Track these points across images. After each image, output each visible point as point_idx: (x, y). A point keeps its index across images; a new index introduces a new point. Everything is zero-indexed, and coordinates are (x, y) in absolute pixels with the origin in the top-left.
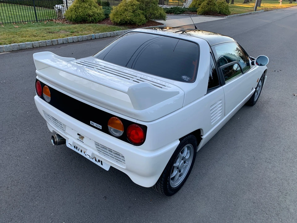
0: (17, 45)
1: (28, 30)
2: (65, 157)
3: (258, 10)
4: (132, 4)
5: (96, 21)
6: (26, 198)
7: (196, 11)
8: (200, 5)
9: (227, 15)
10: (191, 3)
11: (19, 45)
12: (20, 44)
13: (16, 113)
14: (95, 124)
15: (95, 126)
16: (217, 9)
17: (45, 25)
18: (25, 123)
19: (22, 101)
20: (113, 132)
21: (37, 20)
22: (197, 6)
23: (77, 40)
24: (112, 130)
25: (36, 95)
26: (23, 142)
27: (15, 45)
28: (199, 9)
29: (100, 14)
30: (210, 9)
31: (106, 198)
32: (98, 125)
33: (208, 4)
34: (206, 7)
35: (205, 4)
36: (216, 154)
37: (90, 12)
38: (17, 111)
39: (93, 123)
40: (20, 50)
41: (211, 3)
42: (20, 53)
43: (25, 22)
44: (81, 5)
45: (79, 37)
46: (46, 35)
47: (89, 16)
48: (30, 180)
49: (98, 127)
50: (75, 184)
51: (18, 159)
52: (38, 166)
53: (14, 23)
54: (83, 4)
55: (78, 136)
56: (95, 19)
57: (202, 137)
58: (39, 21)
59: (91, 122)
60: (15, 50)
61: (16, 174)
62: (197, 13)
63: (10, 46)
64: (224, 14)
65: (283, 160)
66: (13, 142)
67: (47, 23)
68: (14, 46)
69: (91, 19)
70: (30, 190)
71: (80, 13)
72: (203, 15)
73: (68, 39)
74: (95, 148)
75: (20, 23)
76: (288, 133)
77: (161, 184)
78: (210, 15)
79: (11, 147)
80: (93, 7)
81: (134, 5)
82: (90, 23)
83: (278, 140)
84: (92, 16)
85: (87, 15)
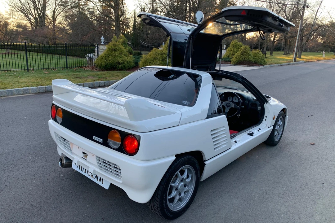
0: (43, 87)
1: (56, 75)
2: (71, 183)
3: (297, 61)
4: (162, 53)
5: (125, 68)
6: (26, 215)
7: (230, 61)
8: (234, 55)
9: (263, 65)
10: (225, 53)
11: (45, 88)
12: (46, 86)
13: (31, 144)
14: (97, 138)
15: (97, 140)
16: (252, 59)
17: (74, 72)
18: (38, 152)
19: (38, 134)
20: (112, 145)
21: (67, 67)
22: (231, 56)
23: (104, 85)
24: (111, 142)
25: (50, 119)
26: (32, 168)
27: (42, 87)
28: (233, 59)
29: (130, 62)
30: (244, 59)
31: (104, 219)
32: (100, 139)
33: (242, 54)
34: (240, 57)
35: (239, 54)
36: (226, 187)
37: (120, 60)
38: (32, 142)
39: (96, 137)
40: (46, 92)
41: (245, 53)
42: (45, 95)
43: (56, 68)
44: (112, 54)
45: (106, 82)
46: (73, 79)
47: (119, 63)
48: (33, 200)
49: (99, 141)
50: (75, 205)
51: (25, 182)
52: (43, 189)
53: (45, 70)
54: (113, 52)
55: (83, 154)
56: (124, 66)
57: (206, 163)
58: (69, 68)
59: (94, 136)
60: (41, 92)
61: (20, 195)
62: (231, 63)
63: (36, 88)
64: (260, 64)
65: (298, 196)
66: (23, 167)
67: (77, 69)
68: (40, 88)
69: (120, 66)
70: (31, 208)
71: (110, 61)
72: (237, 64)
73: (94, 83)
74: (96, 164)
75: (50, 69)
76: (308, 172)
77: (157, 201)
78: (244, 64)
79: (20, 172)
80: (123, 55)
81: (164, 53)
82: (119, 70)
83: (296, 178)
84: (122, 64)
85: (116, 63)
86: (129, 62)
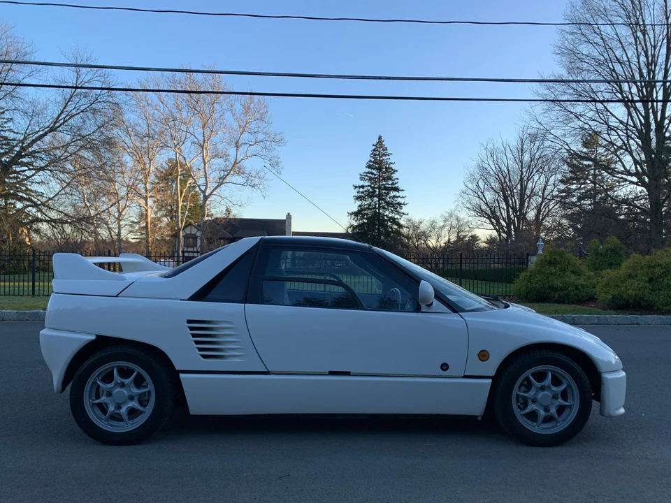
29: (583, 288)
37: (558, 283)
44: (543, 270)
47: (555, 289)
54: (547, 267)
56: (568, 296)
69: (557, 296)
71: (536, 283)
80: (568, 273)
84: (561, 289)
85: (550, 287)
86: (580, 287)
